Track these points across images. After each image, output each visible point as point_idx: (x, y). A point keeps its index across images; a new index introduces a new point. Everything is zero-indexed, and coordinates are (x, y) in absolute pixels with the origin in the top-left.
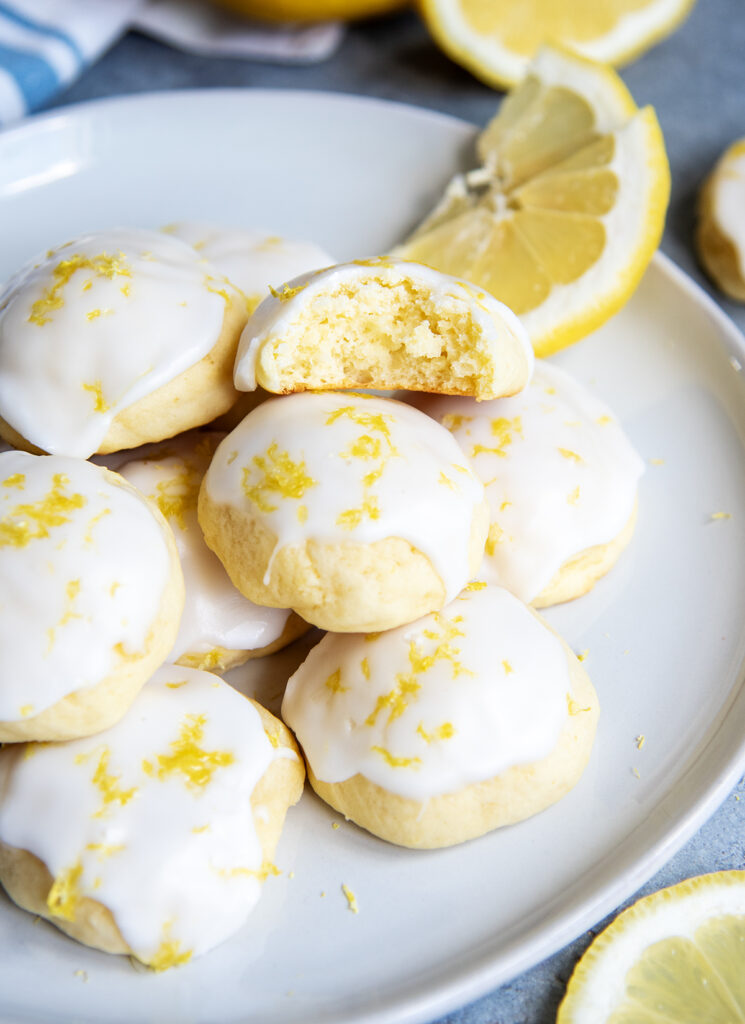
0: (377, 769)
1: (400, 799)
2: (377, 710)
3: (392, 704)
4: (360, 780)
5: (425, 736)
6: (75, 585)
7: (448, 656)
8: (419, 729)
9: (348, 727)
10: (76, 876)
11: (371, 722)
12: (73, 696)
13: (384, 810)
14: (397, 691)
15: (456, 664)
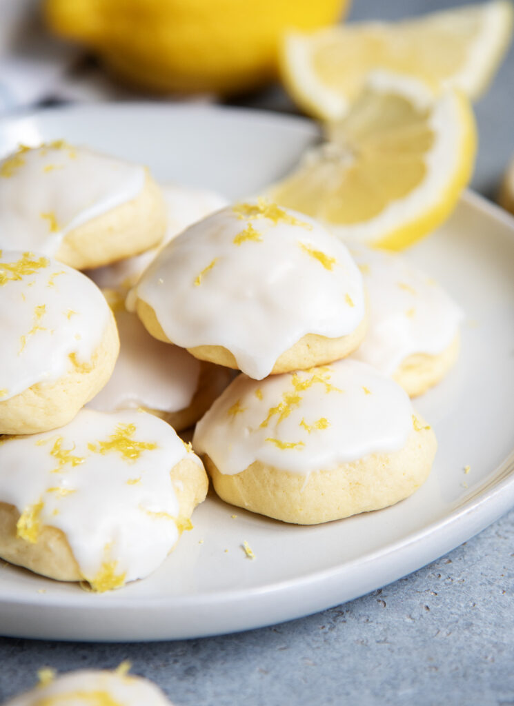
0: (270, 453)
1: (288, 474)
2: (270, 416)
3: (280, 411)
4: (257, 466)
5: (306, 427)
6: (41, 309)
7: (321, 381)
8: (302, 423)
9: (246, 432)
10: (38, 510)
11: (264, 425)
12: (36, 387)
13: (276, 486)
14: (284, 404)
15: (328, 385)
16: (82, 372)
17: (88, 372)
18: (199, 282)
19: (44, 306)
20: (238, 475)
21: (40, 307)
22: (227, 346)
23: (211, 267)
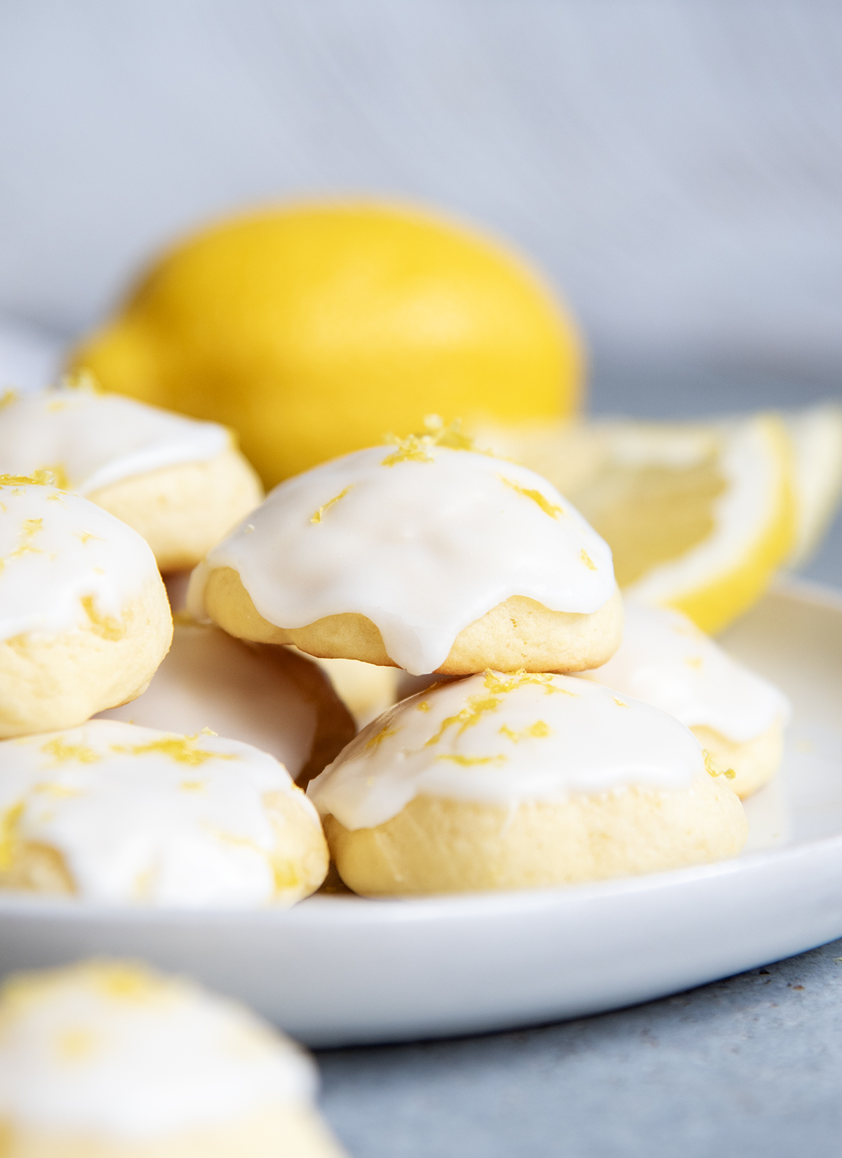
0: (443, 776)
1: (476, 807)
2: (443, 729)
3: (462, 720)
4: (419, 804)
5: (511, 735)
6: (35, 524)
7: (537, 683)
8: (503, 730)
9: (400, 757)
10: (15, 817)
11: (434, 740)
12: (19, 641)
13: (454, 832)
14: (470, 711)
15: (549, 686)
16: (105, 637)
17: (115, 639)
18: (318, 518)
19: (41, 520)
20: (383, 827)
21: (31, 521)
22: (366, 613)
23: (341, 496)
